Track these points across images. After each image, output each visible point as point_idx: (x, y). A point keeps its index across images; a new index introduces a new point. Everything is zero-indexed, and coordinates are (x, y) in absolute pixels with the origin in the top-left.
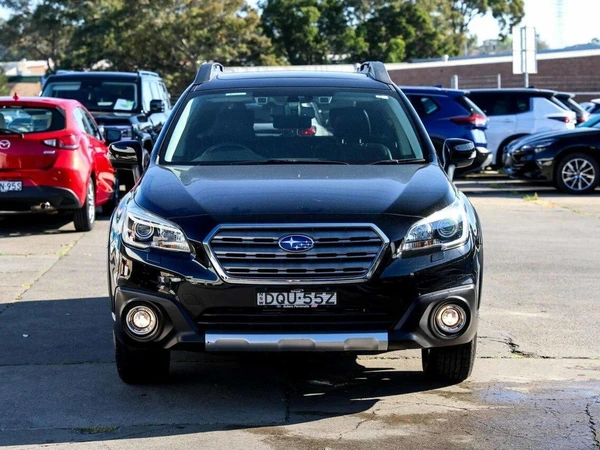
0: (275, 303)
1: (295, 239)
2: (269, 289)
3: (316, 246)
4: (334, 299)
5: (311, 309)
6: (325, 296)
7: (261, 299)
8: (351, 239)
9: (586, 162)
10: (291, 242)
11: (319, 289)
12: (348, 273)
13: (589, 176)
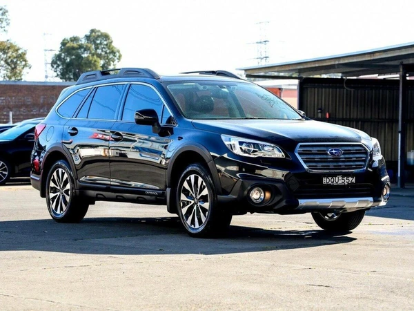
0: (330, 183)
1: (335, 150)
2: (328, 175)
3: (344, 154)
4: (354, 181)
5: (345, 185)
6: (350, 179)
7: (325, 180)
8: (356, 150)
10: (334, 151)
11: (347, 175)
12: (358, 167)
13: (4, 173)
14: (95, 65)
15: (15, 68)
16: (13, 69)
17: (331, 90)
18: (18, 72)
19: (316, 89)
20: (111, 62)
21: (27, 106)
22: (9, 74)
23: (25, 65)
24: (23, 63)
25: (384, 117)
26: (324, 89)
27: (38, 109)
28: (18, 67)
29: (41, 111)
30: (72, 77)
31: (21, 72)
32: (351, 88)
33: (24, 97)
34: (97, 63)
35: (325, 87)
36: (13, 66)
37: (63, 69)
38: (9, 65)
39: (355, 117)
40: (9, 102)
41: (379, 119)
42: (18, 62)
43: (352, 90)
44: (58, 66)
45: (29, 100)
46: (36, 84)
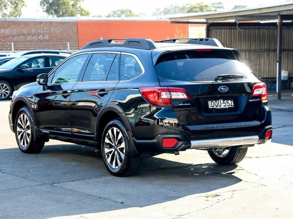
9: (5, 85)
13: (7, 92)
14: (68, 4)
15: (17, 6)
16: (15, 7)
17: (228, 30)
18: (19, 9)
19: (218, 30)
20: (78, 2)
21: (24, 35)
22: (13, 11)
23: (23, 5)
24: (22, 3)
25: (263, 48)
26: (223, 30)
27: (31, 37)
28: (19, 6)
29: (34, 38)
30: (54, 12)
31: (21, 9)
32: (241, 28)
33: (22, 29)
34: (69, 3)
35: (224, 29)
36: (16, 5)
37: (47, 7)
38: (13, 4)
39: (244, 48)
40: (13, 32)
41: (260, 49)
42: (19, 3)
43: (242, 30)
44: (44, 5)
45: (25, 31)
46: (29, 20)
